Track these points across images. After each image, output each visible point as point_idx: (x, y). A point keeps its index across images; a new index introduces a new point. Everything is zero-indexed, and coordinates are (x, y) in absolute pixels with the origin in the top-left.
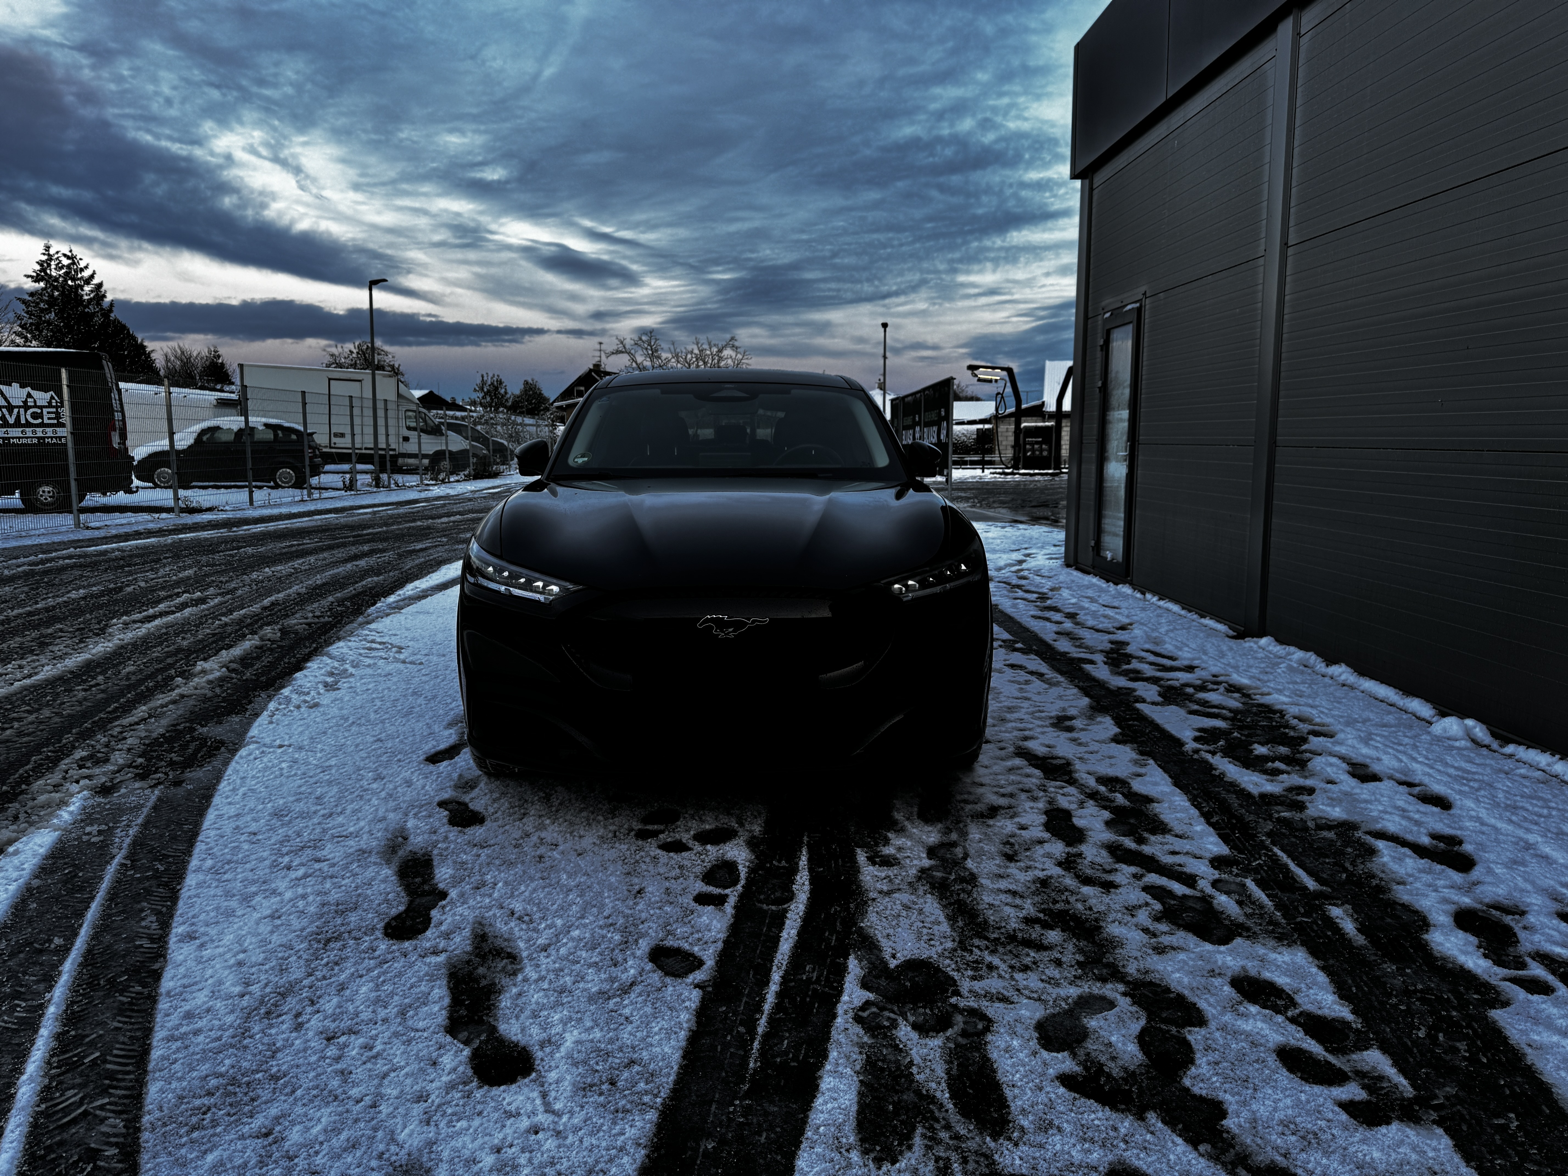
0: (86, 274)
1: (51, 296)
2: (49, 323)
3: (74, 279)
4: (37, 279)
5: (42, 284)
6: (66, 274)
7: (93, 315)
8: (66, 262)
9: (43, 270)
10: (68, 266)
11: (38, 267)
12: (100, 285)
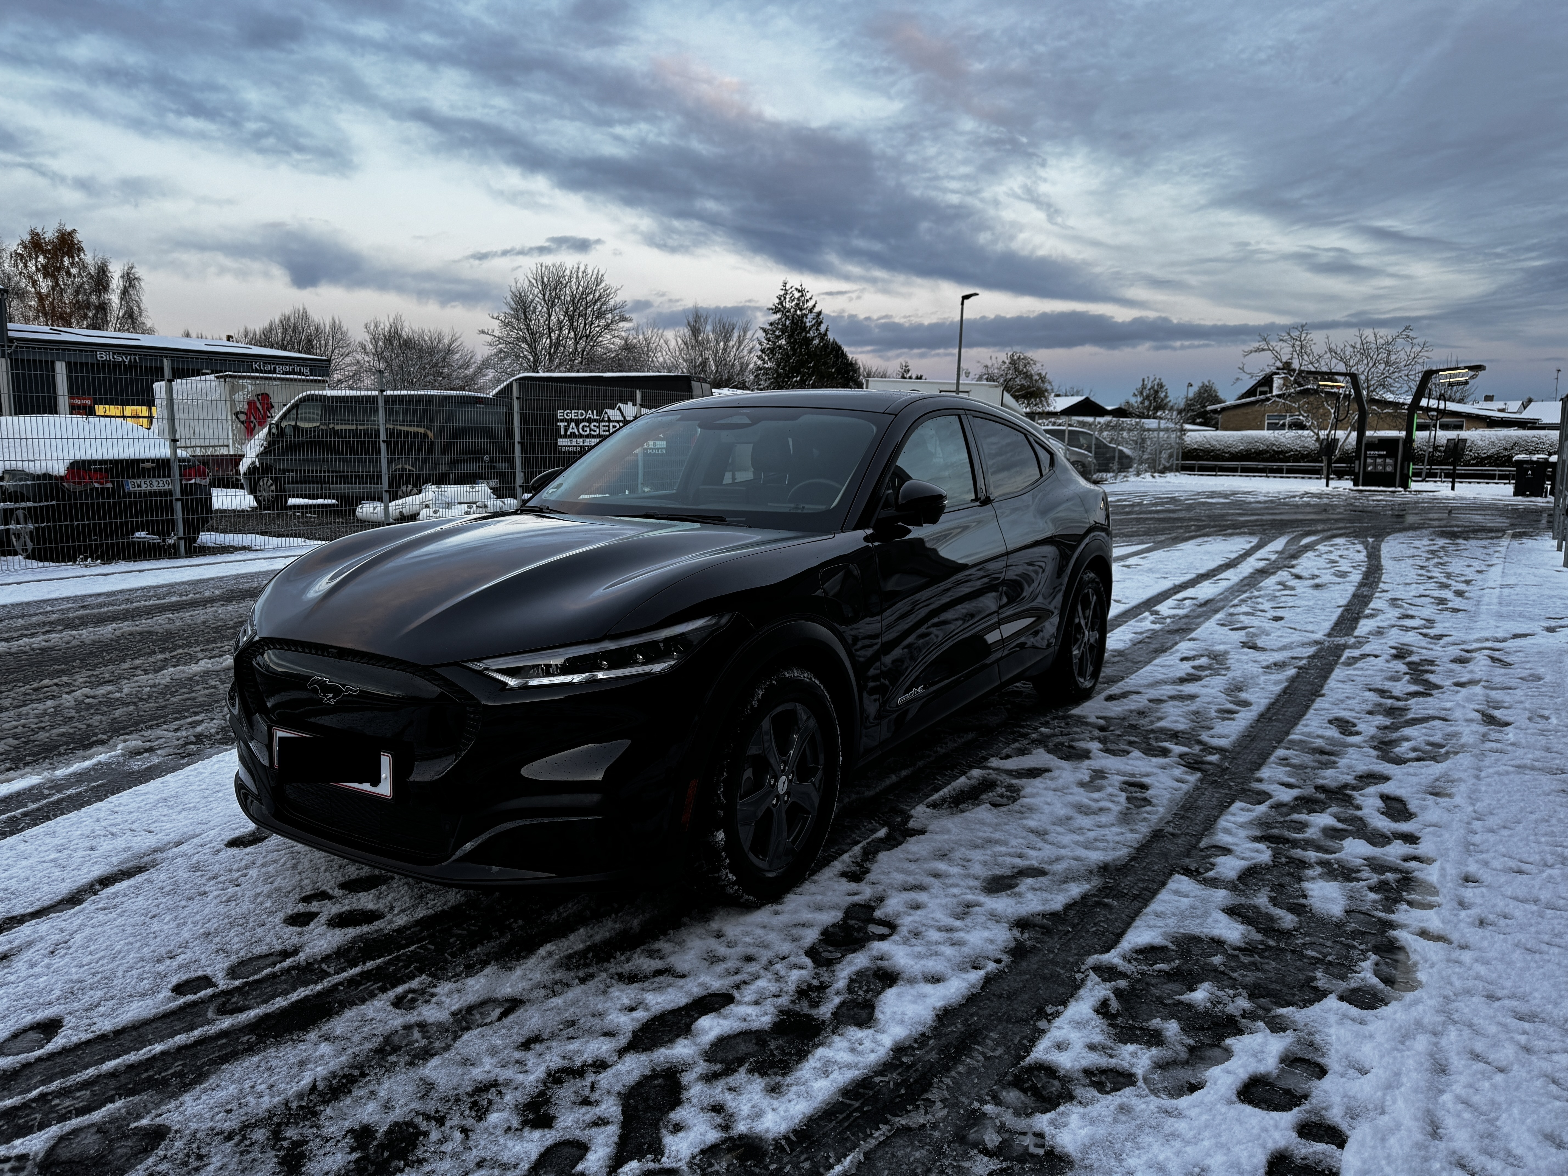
0: (810, 304)
1: (784, 325)
2: (780, 347)
3: (801, 310)
4: (776, 311)
5: (779, 316)
6: (797, 305)
7: (813, 338)
8: (797, 295)
9: (781, 303)
10: (798, 299)
11: (777, 301)
12: (819, 313)
